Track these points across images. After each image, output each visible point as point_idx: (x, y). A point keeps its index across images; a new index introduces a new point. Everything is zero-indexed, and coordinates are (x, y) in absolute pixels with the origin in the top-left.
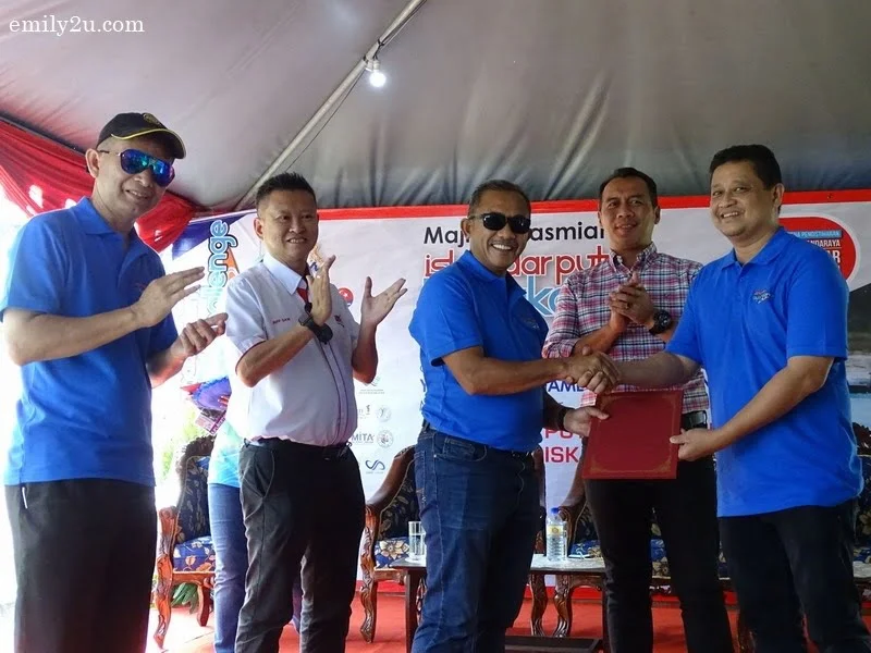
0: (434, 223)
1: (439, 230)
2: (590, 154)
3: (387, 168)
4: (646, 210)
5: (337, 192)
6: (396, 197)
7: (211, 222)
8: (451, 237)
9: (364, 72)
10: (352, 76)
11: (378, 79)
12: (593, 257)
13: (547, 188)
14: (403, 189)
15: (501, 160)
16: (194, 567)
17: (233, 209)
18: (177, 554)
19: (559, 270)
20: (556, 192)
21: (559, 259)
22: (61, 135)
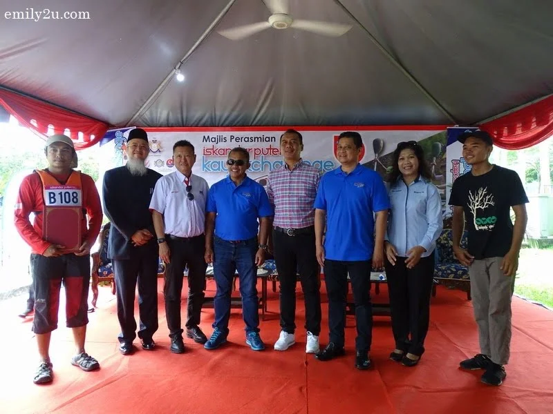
0: (206, 134)
1: (208, 137)
2: (268, 108)
3: (188, 111)
4: (298, 145)
5: (168, 120)
6: (192, 123)
7: (115, 132)
8: (213, 140)
9: (175, 74)
10: (169, 76)
11: (180, 78)
12: (268, 149)
13: (252, 121)
14: (195, 119)
15: (233, 110)
16: (107, 275)
17: (125, 127)
18: (100, 270)
19: (255, 154)
20: (255, 122)
21: (255, 150)
22: (43, 98)
